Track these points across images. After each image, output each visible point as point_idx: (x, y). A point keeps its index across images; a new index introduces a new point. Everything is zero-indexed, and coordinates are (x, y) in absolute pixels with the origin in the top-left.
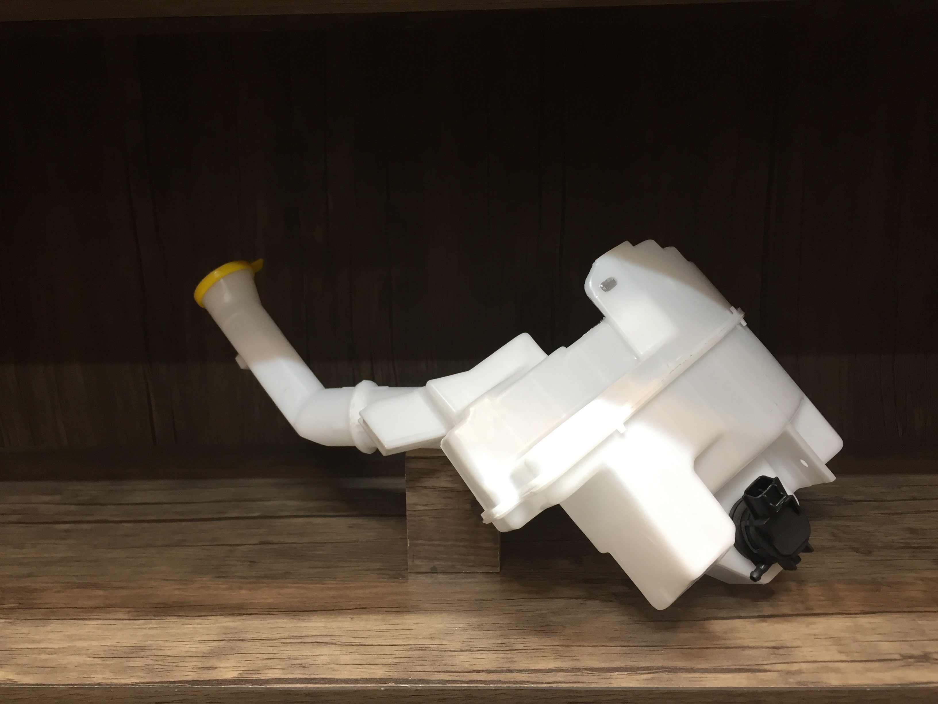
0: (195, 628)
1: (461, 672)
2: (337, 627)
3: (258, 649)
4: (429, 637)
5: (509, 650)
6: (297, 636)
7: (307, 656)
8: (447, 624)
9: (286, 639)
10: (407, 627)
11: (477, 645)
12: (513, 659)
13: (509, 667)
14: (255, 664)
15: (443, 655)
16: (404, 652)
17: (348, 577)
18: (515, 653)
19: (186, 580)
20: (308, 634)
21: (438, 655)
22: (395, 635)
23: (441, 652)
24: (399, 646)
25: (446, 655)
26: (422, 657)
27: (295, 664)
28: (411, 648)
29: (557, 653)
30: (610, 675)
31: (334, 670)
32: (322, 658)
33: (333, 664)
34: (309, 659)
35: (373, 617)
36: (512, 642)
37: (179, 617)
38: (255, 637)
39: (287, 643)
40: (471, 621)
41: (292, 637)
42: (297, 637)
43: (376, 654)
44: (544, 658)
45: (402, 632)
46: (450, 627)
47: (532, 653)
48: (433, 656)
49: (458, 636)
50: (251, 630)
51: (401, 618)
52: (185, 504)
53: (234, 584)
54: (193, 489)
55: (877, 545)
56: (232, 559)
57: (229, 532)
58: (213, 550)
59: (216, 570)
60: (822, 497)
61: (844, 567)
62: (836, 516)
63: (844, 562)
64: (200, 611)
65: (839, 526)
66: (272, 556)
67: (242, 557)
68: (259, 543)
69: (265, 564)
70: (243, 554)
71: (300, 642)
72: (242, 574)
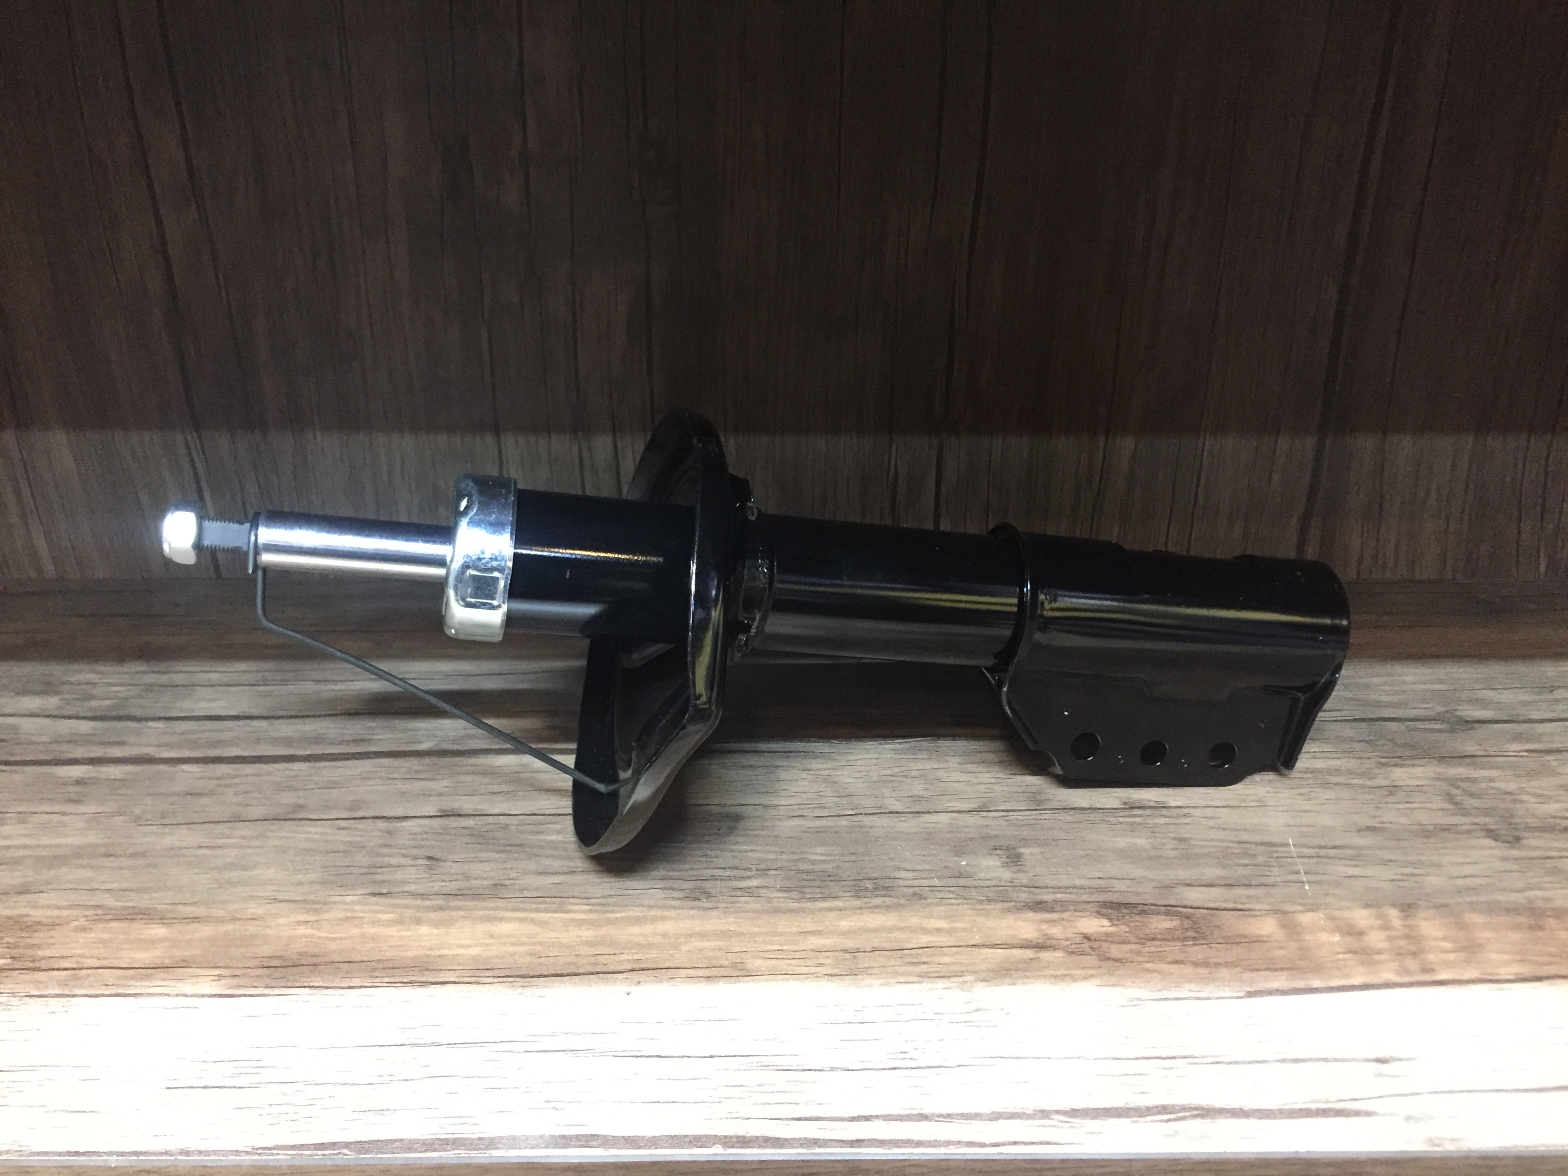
0: (345, 1016)
1: (839, 1120)
5: (915, 1068)
6: (533, 1036)
9: (515, 1042)
11: (857, 1056)
12: (927, 1090)
13: (921, 1108)
14: (466, 1101)
15: (801, 1079)
16: (732, 1072)
17: (610, 896)
18: (928, 1075)
19: (316, 902)
21: (792, 1081)
22: (711, 1033)
23: (796, 1073)
25: (805, 1079)
26: (763, 1085)
30: (1102, 1126)
36: (918, 1049)
37: (313, 991)
38: (458, 1037)
39: (518, 1052)
41: (526, 1039)
42: (534, 1039)
43: (682, 1078)
45: (721, 1027)
47: (957, 1075)
48: (784, 1081)
50: (449, 1022)
52: (293, 721)
53: (404, 911)
54: (303, 682)
55: (1527, 823)
56: (396, 851)
57: (381, 788)
58: (357, 829)
59: (369, 876)
60: (1420, 713)
61: (1476, 873)
62: (1451, 757)
63: (1476, 863)
64: (350, 975)
65: (1457, 779)
66: (466, 846)
67: (414, 847)
68: (438, 814)
69: (455, 865)
70: (414, 839)
71: (541, 1049)
72: (416, 887)
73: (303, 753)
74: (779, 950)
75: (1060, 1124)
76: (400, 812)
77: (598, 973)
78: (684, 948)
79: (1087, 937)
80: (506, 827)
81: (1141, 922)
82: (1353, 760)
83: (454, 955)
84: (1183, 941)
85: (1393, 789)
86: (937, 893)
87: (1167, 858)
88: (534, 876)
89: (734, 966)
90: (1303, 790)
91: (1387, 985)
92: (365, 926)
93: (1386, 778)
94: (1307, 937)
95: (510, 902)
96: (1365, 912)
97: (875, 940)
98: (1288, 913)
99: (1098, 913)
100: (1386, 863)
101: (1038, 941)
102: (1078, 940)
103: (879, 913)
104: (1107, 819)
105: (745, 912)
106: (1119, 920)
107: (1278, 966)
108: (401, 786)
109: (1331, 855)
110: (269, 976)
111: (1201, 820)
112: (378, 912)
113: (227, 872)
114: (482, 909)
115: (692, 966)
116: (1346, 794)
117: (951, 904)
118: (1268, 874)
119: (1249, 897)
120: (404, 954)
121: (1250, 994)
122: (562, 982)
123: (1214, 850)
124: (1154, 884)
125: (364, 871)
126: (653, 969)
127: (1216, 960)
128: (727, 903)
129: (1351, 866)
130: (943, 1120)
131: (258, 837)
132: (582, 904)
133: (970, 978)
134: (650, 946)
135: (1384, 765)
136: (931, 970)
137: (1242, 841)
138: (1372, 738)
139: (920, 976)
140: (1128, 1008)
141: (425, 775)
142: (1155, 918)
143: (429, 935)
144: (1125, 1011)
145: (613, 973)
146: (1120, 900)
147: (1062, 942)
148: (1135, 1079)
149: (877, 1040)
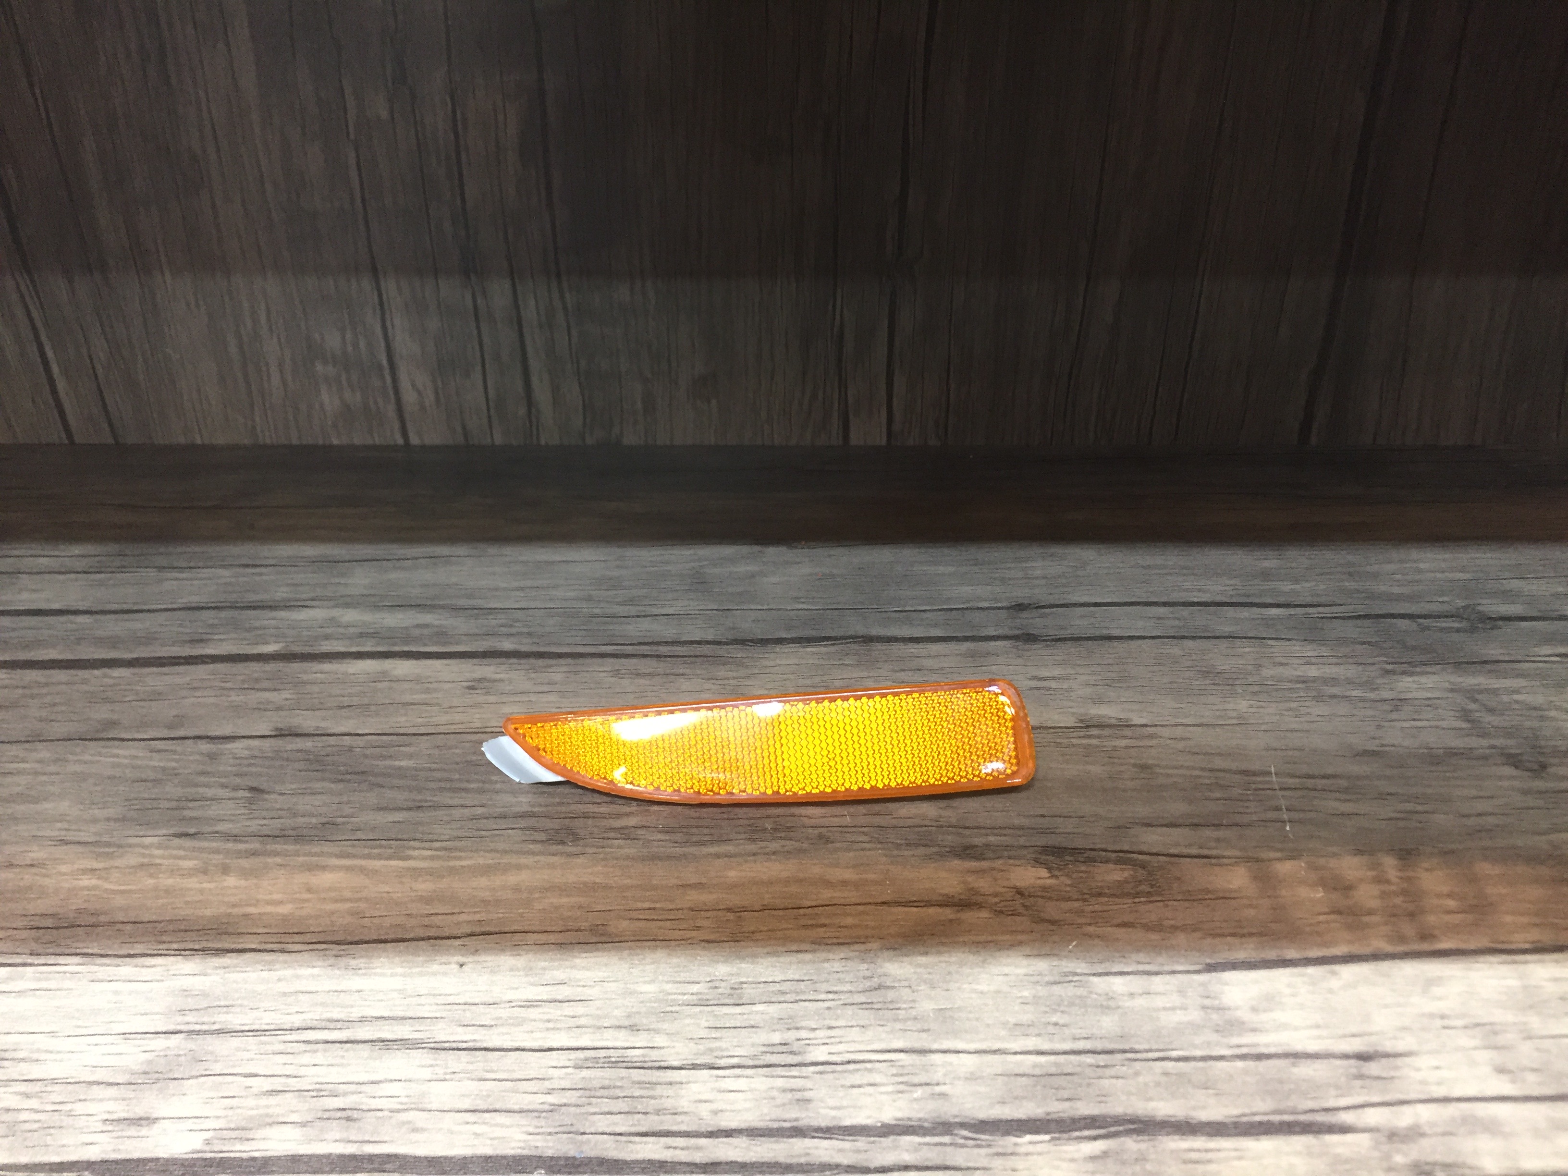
0: (116, 993)
1: (693, 1136)
2: (427, 992)
3: (252, 1060)
4: (627, 1023)
5: (796, 1065)
6: (338, 1021)
7: (357, 1084)
8: (667, 982)
9: (315, 1029)
10: (579, 992)
11: (727, 1049)
12: (808, 1095)
13: (796, 1120)
14: (243, 1108)
15: (654, 1080)
16: (570, 1070)
17: (459, 838)
18: (811, 1075)
19: (108, 844)
20: (365, 1014)
21: (643, 1083)
22: (552, 1017)
23: (649, 1071)
24: (560, 1052)
25: (661, 1080)
26: (608, 1088)
27: (329, 1111)
28: (586, 1059)
29: (901, 1075)
30: (1016, 1144)
31: (415, 1130)
32: (391, 1089)
33: (412, 1109)
34: (360, 1093)
35: (506, 960)
36: (803, 1039)
37: (85, 960)
38: (247, 1022)
39: (317, 1042)
40: (717, 973)
41: (329, 1025)
42: (339, 1025)
43: (510, 1077)
44: (870, 1089)
45: (568, 1009)
46: (672, 994)
47: (846, 1074)
48: (634, 1082)
49: (688, 1021)
50: (239, 1002)
51: (567, 963)
52: (126, 616)
53: (211, 856)
54: (142, 570)
55: (1556, 746)
56: (213, 779)
57: (212, 700)
58: (174, 752)
59: (176, 812)
60: (1435, 608)
61: (1490, 810)
62: (1467, 663)
63: (1492, 797)
64: (132, 940)
65: (1474, 690)
66: (298, 773)
67: (236, 775)
68: (273, 733)
69: (281, 797)
70: (238, 765)
71: (345, 1039)
72: (231, 826)
73: (128, 656)
74: (650, 909)
75: (962, 1141)
76: (227, 731)
77: (429, 938)
78: (538, 906)
79: (1020, 892)
80: (351, 749)
81: (1086, 872)
82: (1354, 666)
83: (260, 914)
84: (1135, 898)
85: (1399, 703)
86: (848, 835)
87: (1124, 791)
88: (372, 812)
89: (594, 930)
90: (1293, 705)
91: (1376, 957)
92: (161, 875)
93: (1392, 690)
94: (1284, 892)
95: (338, 846)
96: (1356, 861)
97: (767, 896)
98: (1262, 861)
99: (1036, 860)
100: (1383, 796)
101: (962, 897)
102: (1008, 896)
103: (775, 861)
104: (1058, 741)
105: (617, 859)
106: (1060, 870)
107: (1245, 931)
108: (236, 698)
109: (1320, 787)
110: (36, 940)
111: (1169, 742)
112: (179, 858)
113: (13, 805)
114: (305, 855)
115: (545, 929)
116: (1343, 708)
117: (863, 850)
118: (1241, 810)
119: (1218, 840)
120: (199, 913)
121: (1211, 968)
122: (385, 950)
123: (1180, 781)
124: (1106, 824)
125: (174, 804)
126: (496, 933)
127: (1172, 922)
128: (598, 847)
129: (1340, 800)
130: (820, 1135)
131: (56, 761)
132: (424, 849)
133: (875, 945)
134: (498, 902)
135: (1388, 672)
136: (828, 934)
137: (1215, 768)
138: (1378, 639)
139: (813, 943)
140: (1060, 986)
141: (266, 684)
142: (1103, 867)
143: (236, 887)
144: (1057, 990)
145: (449, 938)
146: (1064, 845)
147: (990, 898)
148: (1061, 1081)
149: (753, 1027)
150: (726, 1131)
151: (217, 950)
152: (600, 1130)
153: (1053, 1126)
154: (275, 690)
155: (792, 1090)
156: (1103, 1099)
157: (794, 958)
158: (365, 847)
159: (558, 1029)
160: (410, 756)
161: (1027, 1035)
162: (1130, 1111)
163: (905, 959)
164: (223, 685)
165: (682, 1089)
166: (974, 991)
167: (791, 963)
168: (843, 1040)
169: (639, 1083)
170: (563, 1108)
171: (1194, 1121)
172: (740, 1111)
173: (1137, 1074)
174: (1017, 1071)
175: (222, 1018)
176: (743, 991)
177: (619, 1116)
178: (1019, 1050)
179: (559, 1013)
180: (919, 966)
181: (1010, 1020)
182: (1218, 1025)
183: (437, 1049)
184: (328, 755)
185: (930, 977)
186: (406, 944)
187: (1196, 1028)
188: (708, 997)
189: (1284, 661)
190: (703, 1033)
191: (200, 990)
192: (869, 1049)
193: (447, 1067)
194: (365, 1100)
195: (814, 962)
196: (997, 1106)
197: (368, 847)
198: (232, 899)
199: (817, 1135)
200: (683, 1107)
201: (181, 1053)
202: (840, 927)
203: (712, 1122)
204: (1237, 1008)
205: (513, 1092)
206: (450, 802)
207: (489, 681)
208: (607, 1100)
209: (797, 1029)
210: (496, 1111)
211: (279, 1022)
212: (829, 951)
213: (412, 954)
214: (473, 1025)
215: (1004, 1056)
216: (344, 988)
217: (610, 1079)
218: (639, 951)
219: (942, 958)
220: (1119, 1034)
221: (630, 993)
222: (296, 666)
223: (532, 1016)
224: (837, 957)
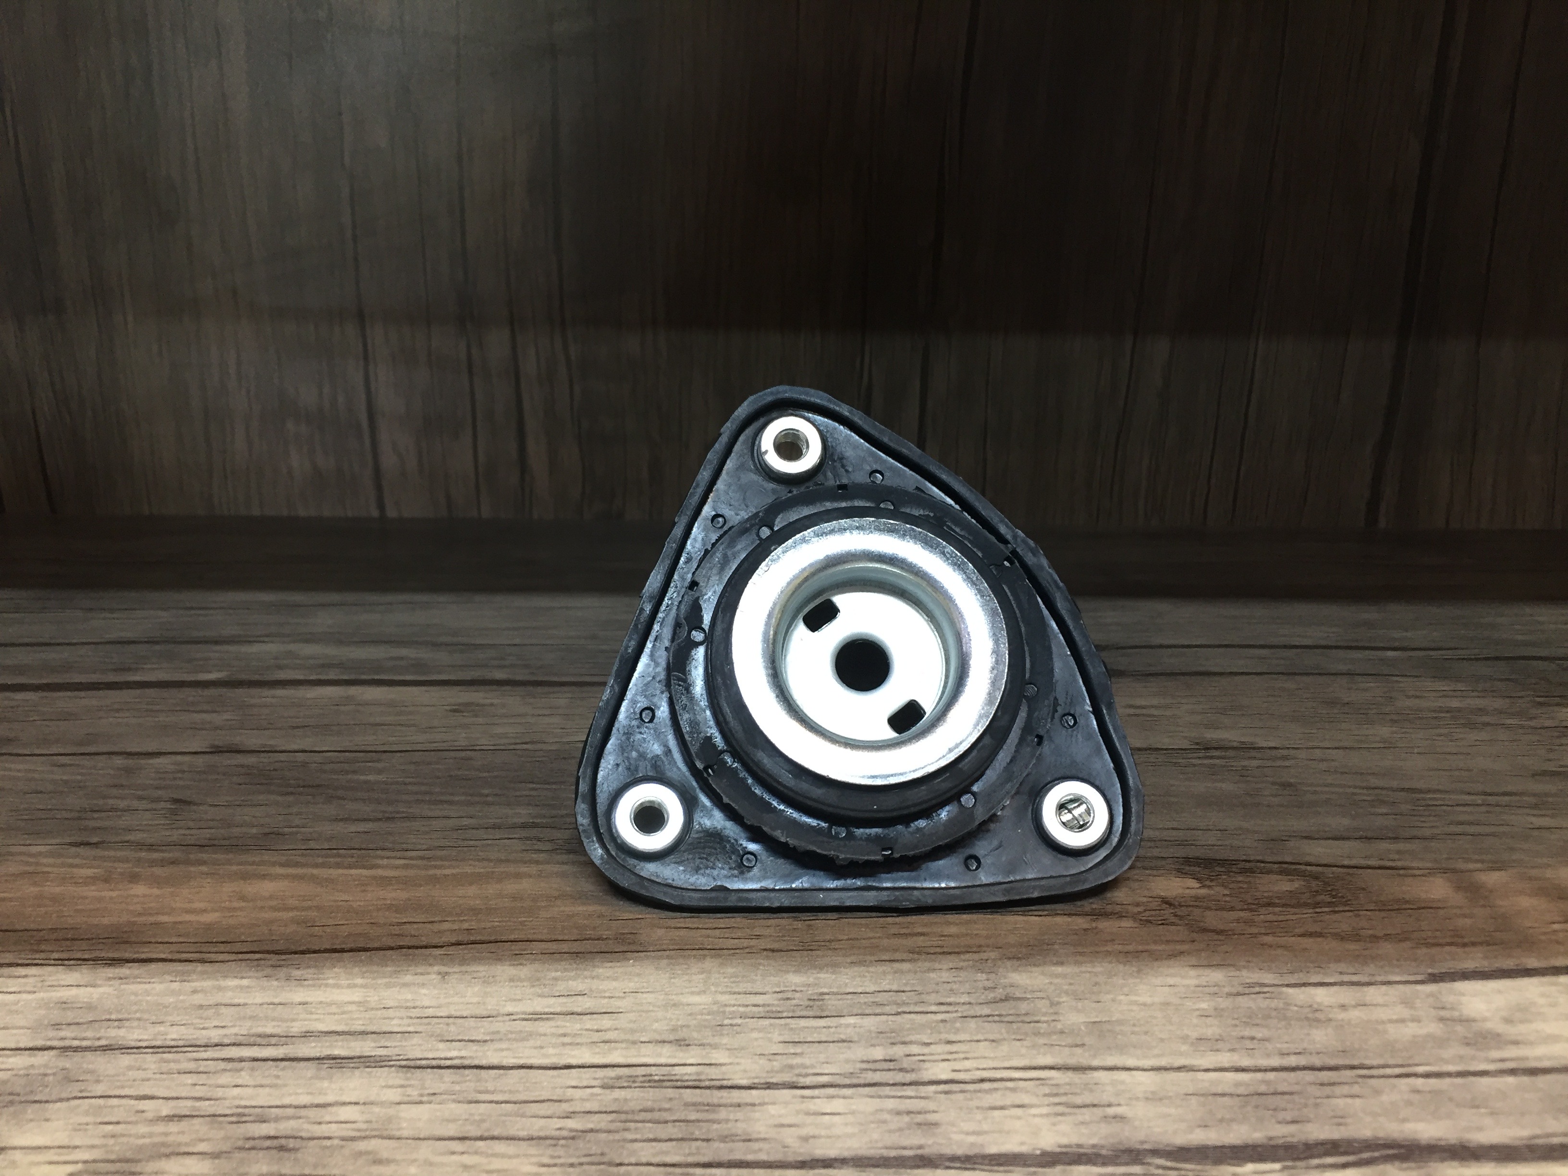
2: (397, 1004)
3: (148, 1080)
4: (672, 1038)
5: (910, 1084)
6: (274, 1036)
7: (296, 1107)
8: (722, 993)
9: (239, 1045)
10: (603, 1004)
11: (813, 1066)
12: (931, 1118)
13: (920, 1147)
14: (130, 1136)
15: (716, 1101)
16: (597, 1090)
17: (441, 847)
18: (931, 1095)
20: (312, 1029)
21: (700, 1104)
22: (569, 1031)
23: (708, 1091)
24: (581, 1070)
25: (724, 1101)
26: (651, 1110)
27: (254, 1139)
28: (619, 1078)
29: (1056, 1095)
31: (378, 1162)
32: (346, 1113)
33: (375, 1137)
34: (300, 1118)
35: (504, 970)
36: (914, 1055)
38: (145, 1037)
39: (241, 1060)
40: (788, 984)
41: (259, 1040)
42: (273, 1040)
43: (513, 1100)
44: (1019, 1112)
45: (590, 1023)
46: (730, 1005)
47: (979, 1094)
48: (687, 1105)
49: (755, 1035)
50: (138, 1015)
51: (585, 973)
52: (38, 648)
53: (116, 865)
54: (66, 611)
56: (126, 791)
57: (134, 721)
58: (82, 766)
59: (78, 822)
66: (237, 786)
67: (157, 788)
68: (208, 750)
69: (212, 809)
70: (160, 779)
71: (281, 1056)
72: (145, 835)
73: (37, 681)
75: (1159, 1171)
76: (152, 747)
77: (401, 947)
78: (545, 914)
79: (1167, 902)
80: (305, 764)
81: (1246, 883)
82: (1500, 700)
83: (175, 923)
84: (1314, 907)
87: (1269, 806)
88: (329, 823)
89: (620, 938)
90: (1442, 731)
92: (49, 883)
94: (1499, 902)
95: (283, 855)
98: (1463, 872)
99: (1179, 871)
102: (1154, 905)
104: (1174, 761)
106: (1212, 881)
107: (1466, 940)
108: (165, 718)
111: (1308, 762)
112: (77, 866)
114: (239, 864)
115: (554, 937)
116: (1503, 735)
118: (1417, 824)
119: (1399, 852)
120: (95, 921)
121: (1435, 978)
122: (341, 960)
123: (1334, 796)
124: (1256, 837)
125: (72, 815)
126: (491, 942)
127: (1371, 932)
129: (1534, 815)
130: (957, 1165)
132: (395, 858)
133: (993, 955)
134: (491, 911)
136: (929, 943)
137: (1373, 786)
138: (1517, 677)
139: (912, 952)
140: (1246, 998)
141: (206, 707)
142: (1266, 878)
143: (144, 896)
144: (1244, 1002)
145: (426, 947)
146: (1211, 855)
147: (1130, 907)
148: (1278, 1101)
149: (843, 1041)
150: (823, 1161)
151: (113, 959)
152: (644, 1160)
153: (1281, 1152)
154: (216, 712)
155: (909, 1113)
156: (1340, 1120)
157: (887, 967)
158: (318, 856)
159: (578, 1044)
160: (380, 772)
161: (1218, 1050)
162: (1381, 1134)
163: (1034, 969)
164: (150, 707)
165: (754, 1111)
166: (1136, 1003)
167: (884, 973)
168: (968, 1055)
169: (694, 1104)
170: (589, 1135)
171: (1471, 1145)
172: (839, 1137)
173: (1377, 1092)
174: (1214, 1090)
175: (113, 1033)
176: (825, 1002)
177: (669, 1144)
178: (1211, 1067)
179: (578, 1026)
180: (1057, 976)
181: (1190, 1034)
182: (1466, 1038)
183: (409, 1067)
184: (275, 770)
185: (1072, 987)
186: (368, 953)
187: (1441, 1042)
188: (779, 1009)
189: (1418, 694)
190: (780, 1048)
191: (84, 1002)
192: (1007, 1064)
193: (423, 1088)
194: (306, 1126)
195: (916, 972)
196: (1198, 1130)
197: (322, 857)
198: (139, 908)
199: (952, 1165)
200: (759, 1133)
201: (49, 1071)
202: (943, 936)
203: (802, 1150)
204: (1485, 1020)
205: (518, 1116)
206: (430, 814)
207: (478, 705)
208: (650, 1125)
209: (904, 1043)
210: (493, 1138)
211: (190, 1037)
212: (934, 961)
213: (378, 965)
214: (460, 1041)
215: (1191, 1073)
216: (283, 1001)
217: (654, 1101)
218: (681, 960)
219: (1083, 969)
220: (1340, 1049)
221: (674, 1005)
222: (240, 691)
223: (542, 1030)
224: (945, 967)
